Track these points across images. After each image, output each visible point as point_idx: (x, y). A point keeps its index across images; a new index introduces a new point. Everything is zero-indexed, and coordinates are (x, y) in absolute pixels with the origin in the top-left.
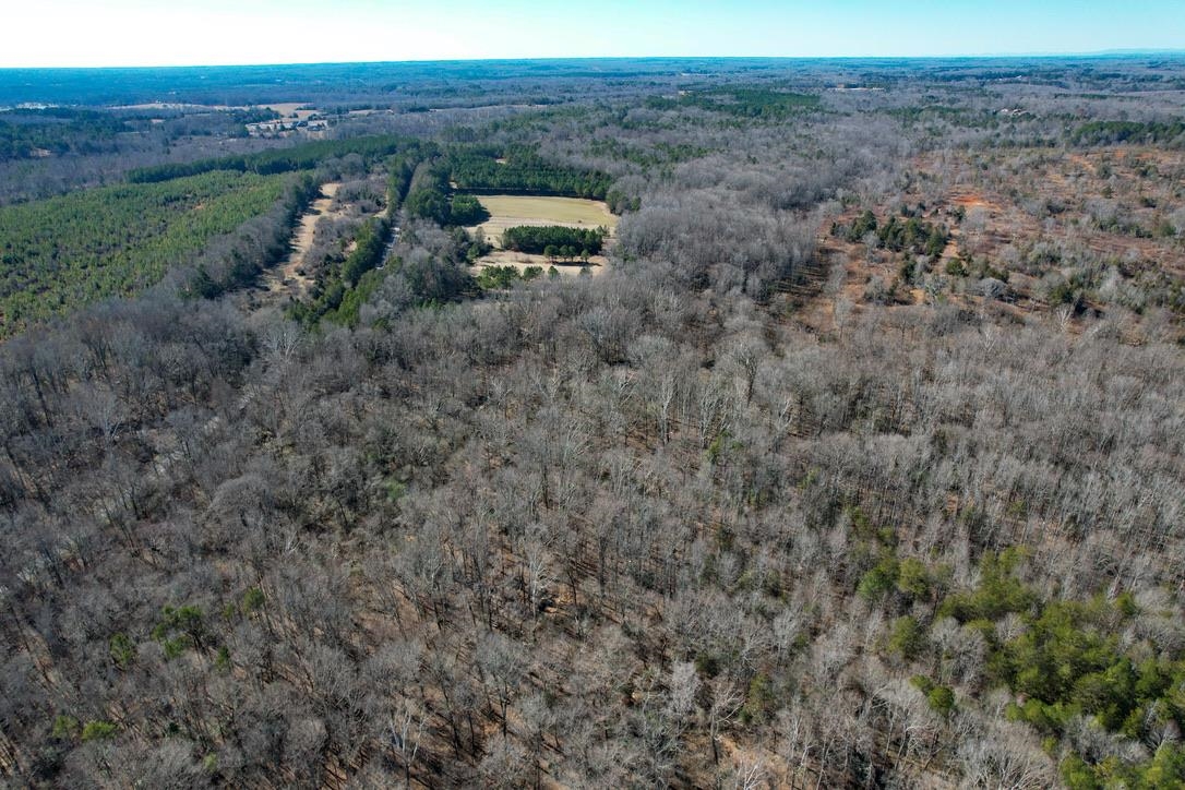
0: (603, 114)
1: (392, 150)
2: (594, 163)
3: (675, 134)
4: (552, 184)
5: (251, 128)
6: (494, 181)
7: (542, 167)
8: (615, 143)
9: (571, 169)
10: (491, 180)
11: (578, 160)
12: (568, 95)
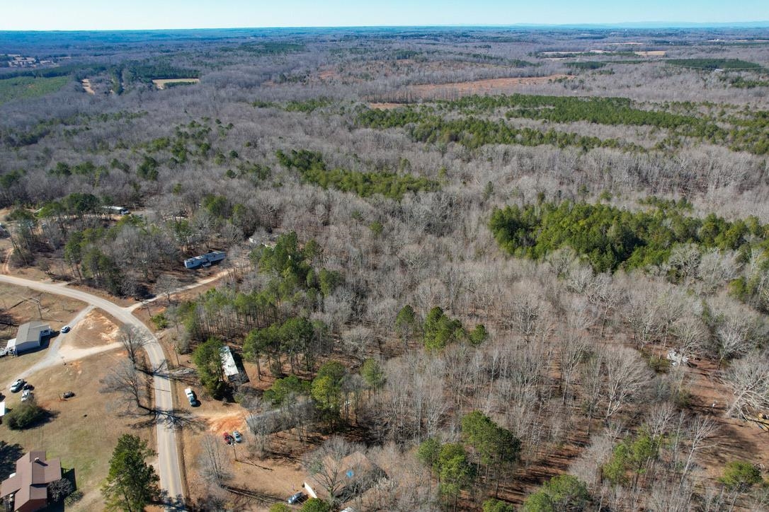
0: (198, 54)
1: (103, 69)
2: (195, 68)
3: (227, 59)
4: (178, 75)
5: (10, 63)
6: (155, 74)
7: (172, 69)
8: (202, 62)
9: (185, 70)
10: (153, 75)
11: (187, 67)
12: (180, 49)
